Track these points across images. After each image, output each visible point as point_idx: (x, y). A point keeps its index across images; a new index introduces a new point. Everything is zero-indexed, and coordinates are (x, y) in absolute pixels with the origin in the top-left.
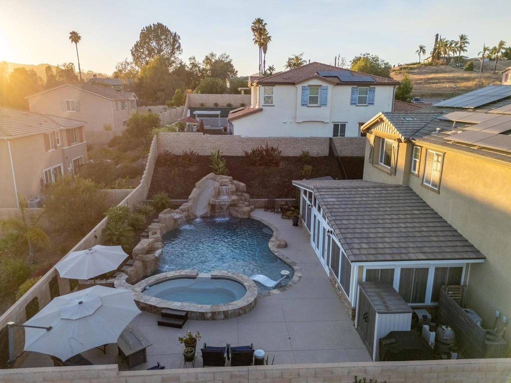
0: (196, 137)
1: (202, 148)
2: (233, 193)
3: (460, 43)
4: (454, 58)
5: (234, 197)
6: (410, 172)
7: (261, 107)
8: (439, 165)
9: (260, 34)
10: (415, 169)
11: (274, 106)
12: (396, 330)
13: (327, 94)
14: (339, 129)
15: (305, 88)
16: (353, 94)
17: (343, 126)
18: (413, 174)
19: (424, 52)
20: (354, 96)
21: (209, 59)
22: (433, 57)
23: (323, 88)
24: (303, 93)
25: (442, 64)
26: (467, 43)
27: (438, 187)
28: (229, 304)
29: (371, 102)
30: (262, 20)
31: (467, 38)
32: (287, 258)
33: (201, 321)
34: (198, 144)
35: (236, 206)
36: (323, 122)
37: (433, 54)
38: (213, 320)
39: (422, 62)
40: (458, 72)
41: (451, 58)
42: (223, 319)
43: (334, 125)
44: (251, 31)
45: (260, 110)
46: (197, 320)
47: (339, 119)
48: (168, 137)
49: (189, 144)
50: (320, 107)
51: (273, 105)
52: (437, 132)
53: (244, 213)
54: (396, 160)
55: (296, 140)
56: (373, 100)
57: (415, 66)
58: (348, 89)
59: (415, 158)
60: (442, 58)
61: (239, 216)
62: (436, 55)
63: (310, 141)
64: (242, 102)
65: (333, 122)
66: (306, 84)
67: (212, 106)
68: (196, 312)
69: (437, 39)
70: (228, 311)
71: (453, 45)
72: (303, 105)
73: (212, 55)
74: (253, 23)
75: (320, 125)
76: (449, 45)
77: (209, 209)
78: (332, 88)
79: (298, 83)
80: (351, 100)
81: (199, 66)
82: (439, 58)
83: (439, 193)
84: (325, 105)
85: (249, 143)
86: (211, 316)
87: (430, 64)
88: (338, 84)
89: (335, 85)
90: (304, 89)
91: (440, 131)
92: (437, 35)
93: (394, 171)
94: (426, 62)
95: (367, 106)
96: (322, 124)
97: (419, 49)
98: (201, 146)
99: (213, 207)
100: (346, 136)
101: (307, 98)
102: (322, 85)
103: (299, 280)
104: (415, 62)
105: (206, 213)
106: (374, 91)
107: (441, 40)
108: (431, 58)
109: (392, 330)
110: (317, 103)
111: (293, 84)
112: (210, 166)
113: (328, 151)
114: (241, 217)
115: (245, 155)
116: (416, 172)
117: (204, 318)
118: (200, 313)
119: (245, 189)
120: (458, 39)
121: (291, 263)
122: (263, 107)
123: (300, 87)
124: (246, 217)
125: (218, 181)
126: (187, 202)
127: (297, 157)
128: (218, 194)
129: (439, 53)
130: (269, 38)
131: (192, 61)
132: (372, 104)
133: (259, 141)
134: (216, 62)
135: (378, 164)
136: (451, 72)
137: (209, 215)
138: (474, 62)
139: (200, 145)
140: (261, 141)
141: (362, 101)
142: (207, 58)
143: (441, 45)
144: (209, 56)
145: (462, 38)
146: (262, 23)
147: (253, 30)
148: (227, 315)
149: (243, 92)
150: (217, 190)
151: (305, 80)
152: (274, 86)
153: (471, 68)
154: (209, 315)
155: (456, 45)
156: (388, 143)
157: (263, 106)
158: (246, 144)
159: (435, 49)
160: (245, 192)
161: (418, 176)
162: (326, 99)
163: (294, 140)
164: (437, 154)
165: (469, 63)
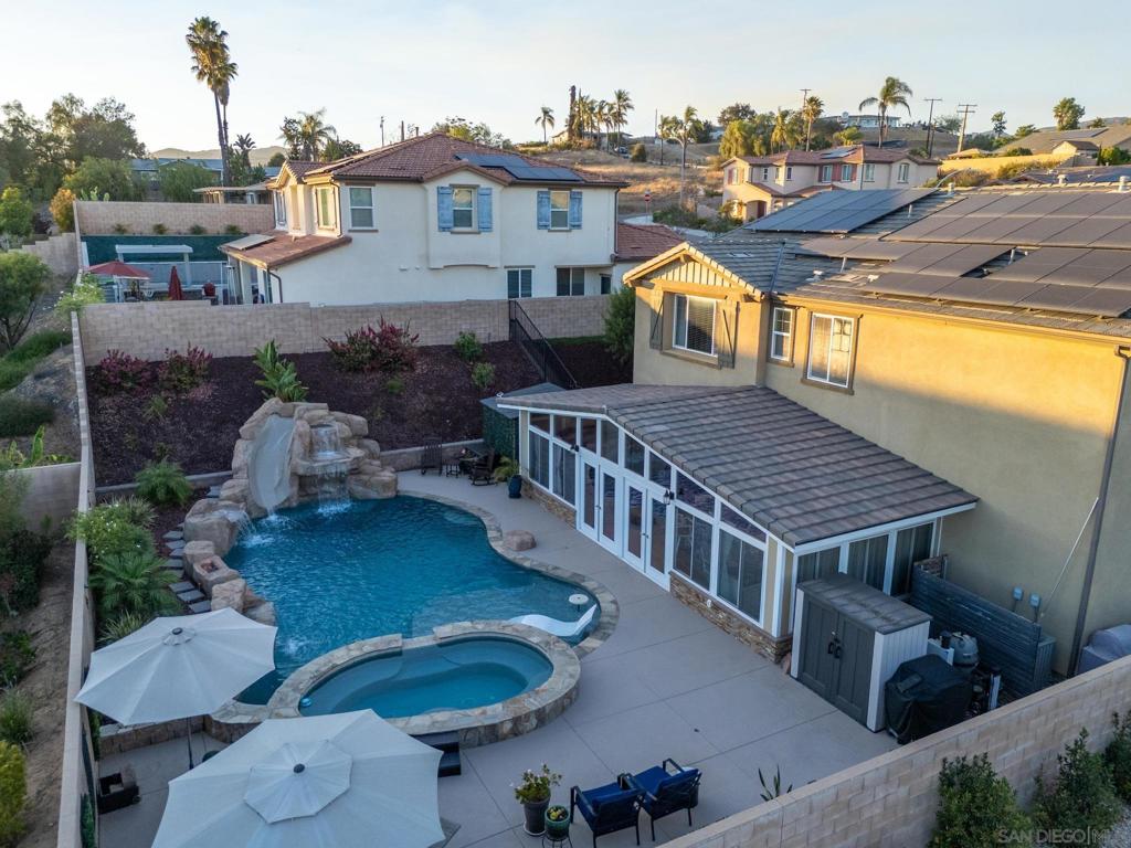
0: (191, 312)
1: (211, 339)
2: (346, 442)
3: (616, 106)
4: (609, 135)
5: (355, 452)
6: (768, 359)
7: (345, 233)
8: (847, 342)
9: (213, 57)
10: (779, 351)
11: (376, 231)
12: (908, 659)
13: (490, 204)
14: (519, 280)
15: (445, 191)
16: (542, 206)
17: (527, 274)
18: (777, 362)
19: (551, 120)
20: (543, 210)
21: (63, 111)
22: (570, 131)
23: (481, 192)
24: (440, 202)
25: (589, 148)
26: (629, 107)
27: (848, 384)
28: (537, 693)
29: (577, 223)
30: (214, 24)
31: (630, 97)
32: (556, 568)
33: (491, 746)
34: (200, 329)
35: (359, 473)
36: (486, 266)
37: (571, 125)
38: (516, 735)
39: (550, 142)
40: (620, 163)
41: (603, 135)
42: (535, 729)
43: (509, 272)
44: (187, 49)
45: (344, 241)
46: (480, 745)
47: (519, 260)
48: (111, 315)
49: (174, 330)
50: (479, 233)
51: (374, 228)
52: (816, 278)
53: (385, 486)
54: (732, 336)
55: (437, 310)
56: (579, 219)
57: (540, 149)
58: (530, 196)
59: (780, 330)
60: (587, 134)
61: (374, 495)
62: (576, 127)
63: (468, 309)
64: (230, 223)
65: (506, 267)
66: (445, 182)
67: (148, 232)
68: (476, 728)
69: (573, 95)
70: (544, 708)
71: (606, 110)
72: (443, 229)
73: (72, 101)
74: (190, 28)
75: (480, 275)
76: (597, 110)
77: (295, 489)
78: (501, 192)
79: (431, 179)
80: (539, 220)
81: (36, 127)
82: (581, 135)
83: (853, 394)
84: (489, 229)
85: (331, 321)
86: (512, 729)
87: (568, 147)
88: (512, 184)
89: (505, 186)
90: (441, 192)
91: (822, 277)
92: (573, 88)
93: (729, 359)
94: (557, 141)
95: (569, 231)
96: (485, 271)
97: (542, 115)
98: (208, 335)
99: (304, 482)
100: (533, 296)
101: (449, 215)
102: (478, 186)
103: (618, 609)
104: (536, 140)
105: (288, 499)
106: (580, 199)
107: (581, 99)
108: (566, 134)
109: (902, 661)
110: (471, 226)
111: (418, 181)
112: (257, 382)
113: (507, 329)
114: (380, 497)
115: (329, 349)
116: (786, 359)
117: (497, 736)
118: (485, 727)
119: (366, 429)
120: (612, 99)
121: (571, 577)
122: (352, 235)
123: (432, 188)
124: (390, 494)
125: (300, 418)
126: (230, 477)
127: (448, 347)
128: (311, 449)
129: (580, 125)
130: (233, 66)
131: (14, 114)
132: (579, 226)
133: (354, 315)
134: (87, 118)
135: (671, 348)
136: (609, 163)
137: (294, 504)
138: (646, 145)
139: (204, 333)
140: (359, 315)
141: (559, 221)
142: (57, 109)
143: (582, 109)
144: (62, 102)
145: (620, 96)
146: (213, 30)
147: (194, 46)
148: (542, 717)
149: (221, 199)
150: (308, 440)
151: (442, 175)
152: (374, 185)
153: (641, 157)
154: (508, 726)
155: (610, 110)
156: (696, 305)
157: (350, 231)
158: (323, 324)
159: (572, 117)
160: (367, 437)
161: (792, 365)
162: (490, 216)
163: (436, 309)
164: (840, 321)
165: (637, 147)
